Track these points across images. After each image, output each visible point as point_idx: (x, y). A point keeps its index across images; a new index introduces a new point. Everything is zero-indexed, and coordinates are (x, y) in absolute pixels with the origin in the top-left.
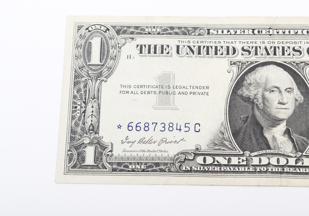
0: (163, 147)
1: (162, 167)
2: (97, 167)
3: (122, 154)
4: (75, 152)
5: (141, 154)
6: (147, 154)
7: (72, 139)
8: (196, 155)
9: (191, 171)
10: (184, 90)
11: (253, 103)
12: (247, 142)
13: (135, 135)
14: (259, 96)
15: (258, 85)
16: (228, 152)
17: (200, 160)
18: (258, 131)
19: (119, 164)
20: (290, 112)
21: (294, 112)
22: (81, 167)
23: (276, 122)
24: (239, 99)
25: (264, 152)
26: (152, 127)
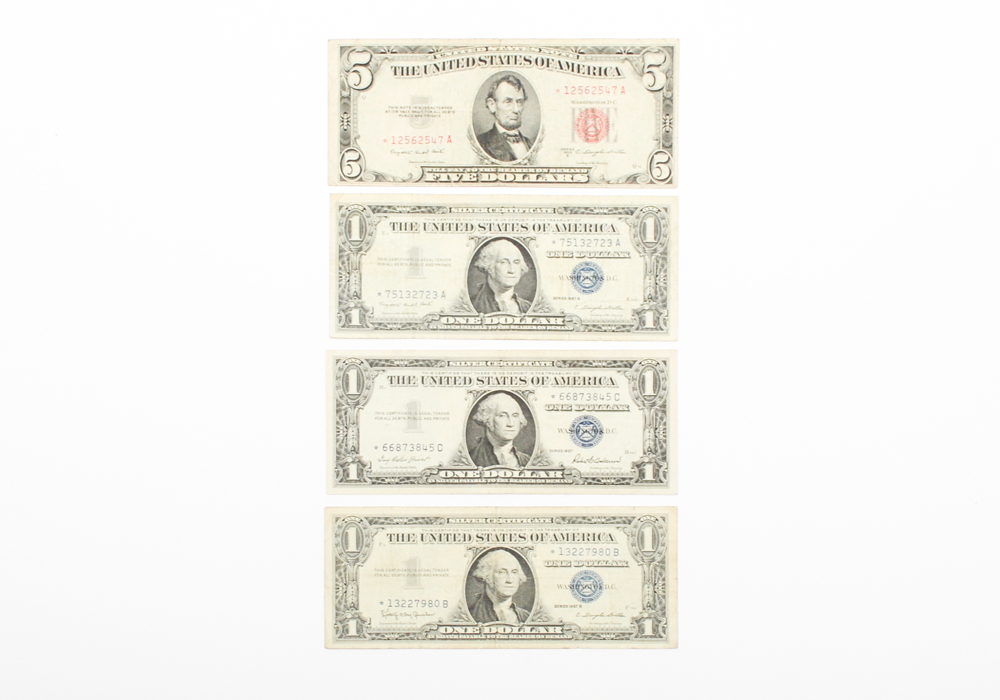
0: (412, 464)
1: (412, 480)
2: (360, 481)
3: (380, 471)
4: (341, 470)
5: (394, 470)
6: (399, 470)
7: (338, 458)
8: (439, 470)
9: (435, 483)
10: (428, 416)
11: (485, 426)
12: (481, 460)
13: (389, 455)
14: (491, 421)
15: (490, 411)
16: (465, 467)
17: (442, 474)
18: (489, 450)
19: (377, 478)
20: (516, 433)
21: (519, 433)
22: (347, 481)
23: (504, 442)
24: (474, 422)
25: (493, 467)
26: (403, 447)
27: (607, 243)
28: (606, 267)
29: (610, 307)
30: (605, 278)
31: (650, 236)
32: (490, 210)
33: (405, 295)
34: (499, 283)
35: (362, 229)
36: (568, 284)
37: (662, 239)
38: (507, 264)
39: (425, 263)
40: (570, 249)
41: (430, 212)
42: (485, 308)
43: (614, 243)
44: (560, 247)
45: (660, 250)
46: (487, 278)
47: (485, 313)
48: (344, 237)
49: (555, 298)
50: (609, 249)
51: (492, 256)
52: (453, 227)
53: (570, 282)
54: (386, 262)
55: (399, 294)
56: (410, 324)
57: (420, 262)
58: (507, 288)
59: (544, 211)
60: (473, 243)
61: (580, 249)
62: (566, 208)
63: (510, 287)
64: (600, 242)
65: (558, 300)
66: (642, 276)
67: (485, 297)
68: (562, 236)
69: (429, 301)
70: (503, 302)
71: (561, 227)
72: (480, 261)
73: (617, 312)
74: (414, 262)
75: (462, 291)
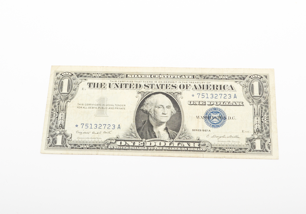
27: (228, 96)
28: (228, 111)
29: (231, 136)
30: (227, 118)
31: (256, 92)
32: (152, 76)
33: (93, 126)
34: (157, 120)
35: (69, 87)
36: (202, 121)
37: (265, 95)
38: (162, 109)
39: (108, 107)
40: (204, 100)
41: (113, 77)
42: (147, 135)
43: (232, 97)
44: (196, 99)
45: (263, 101)
46: (148, 117)
47: (146, 139)
48: (57, 91)
49: (193, 130)
50: (229, 100)
51: (152, 103)
52: (128, 86)
53: (203, 120)
54: (83, 106)
55: (90, 126)
56: (95, 145)
57: (105, 106)
58: (161, 123)
59: (187, 77)
60: (140, 95)
61: (210, 100)
62: (201, 76)
63: (164, 123)
64: (223, 96)
65: (196, 132)
66: (252, 117)
67: (147, 129)
68: (198, 92)
69: (109, 130)
70: (159, 132)
71: (198, 87)
72: (144, 106)
73: (236, 140)
74: (101, 107)
75: (131, 125)
